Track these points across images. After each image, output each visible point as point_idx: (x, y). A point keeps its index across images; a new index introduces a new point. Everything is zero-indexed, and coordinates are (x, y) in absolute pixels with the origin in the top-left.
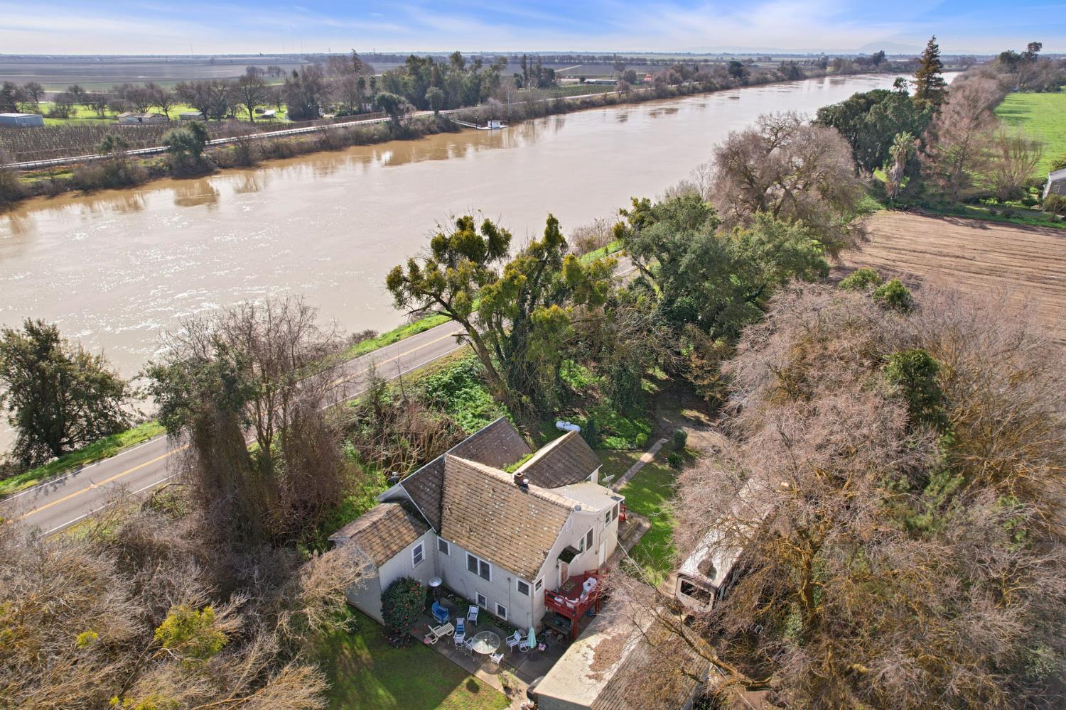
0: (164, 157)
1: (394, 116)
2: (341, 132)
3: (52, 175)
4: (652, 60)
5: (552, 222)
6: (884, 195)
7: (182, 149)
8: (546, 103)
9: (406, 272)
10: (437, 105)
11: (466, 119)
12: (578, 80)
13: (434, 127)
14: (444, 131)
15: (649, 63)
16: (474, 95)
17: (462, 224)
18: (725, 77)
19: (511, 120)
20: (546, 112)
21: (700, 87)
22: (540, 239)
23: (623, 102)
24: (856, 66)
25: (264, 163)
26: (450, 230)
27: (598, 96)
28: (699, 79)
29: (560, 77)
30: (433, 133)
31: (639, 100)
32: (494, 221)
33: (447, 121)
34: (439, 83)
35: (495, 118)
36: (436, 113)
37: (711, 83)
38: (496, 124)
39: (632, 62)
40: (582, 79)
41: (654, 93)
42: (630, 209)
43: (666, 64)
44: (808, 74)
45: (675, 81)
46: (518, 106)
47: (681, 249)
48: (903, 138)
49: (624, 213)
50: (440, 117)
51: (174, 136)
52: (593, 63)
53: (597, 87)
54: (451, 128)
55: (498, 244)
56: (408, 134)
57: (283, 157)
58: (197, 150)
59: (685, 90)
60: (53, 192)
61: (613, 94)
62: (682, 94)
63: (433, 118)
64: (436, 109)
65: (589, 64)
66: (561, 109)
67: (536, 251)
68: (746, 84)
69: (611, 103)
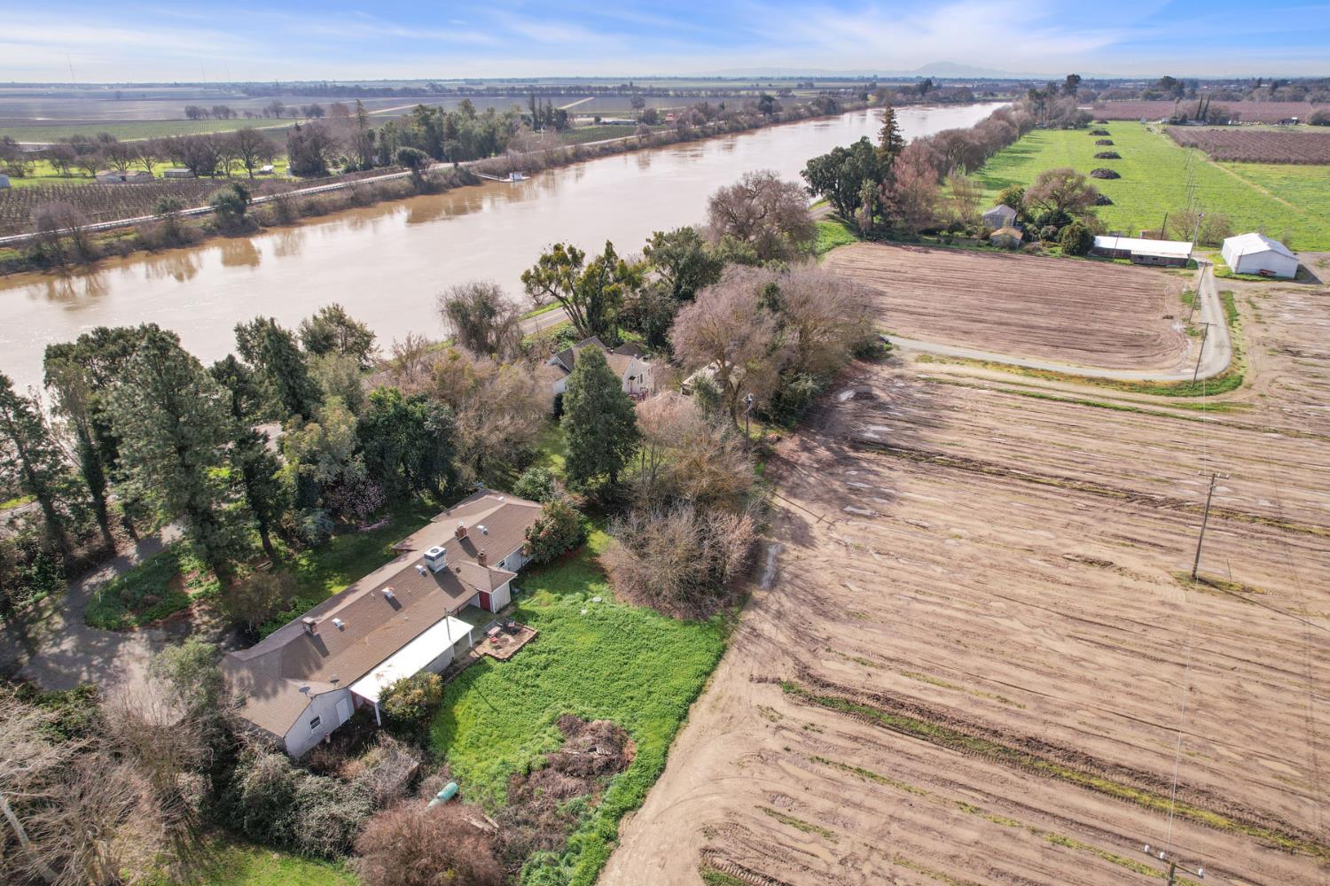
0: (212, 216)
1: (415, 170)
2: (368, 187)
3: (118, 236)
4: (675, 90)
5: (609, 244)
6: (859, 230)
7: (228, 208)
8: (564, 152)
9: (533, 272)
10: (455, 156)
11: (487, 171)
12: (592, 119)
13: (457, 181)
14: (466, 184)
15: (671, 93)
16: (489, 145)
17: (557, 248)
18: (753, 115)
19: (532, 170)
20: (566, 162)
21: (726, 128)
22: (602, 253)
23: (644, 147)
24: (900, 96)
25: (302, 220)
26: (550, 252)
27: (618, 141)
28: (725, 118)
29: (573, 116)
30: (456, 186)
31: (660, 144)
32: (574, 246)
33: (468, 174)
34: (453, 133)
35: (515, 170)
36: (456, 165)
37: (738, 122)
38: (518, 176)
39: (651, 93)
40: (598, 120)
41: (677, 137)
42: (652, 238)
43: (692, 94)
44: (847, 106)
45: (698, 122)
46: (537, 155)
47: (681, 255)
48: (868, 184)
49: (648, 240)
50: (461, 170)
51: (220, 198)
52: (606, 95)
53: (614, 130)
54: (470, 180)
55: (577, 259)
56: (431, 189)
57: (319, 215)
58: (241, 210)
59: (709, 131)
60: (123, 252)
61: (633, 139)
62: (707, 135)
63: (453, 172)
64: (455, 161)
65: (601, 96)
66: (580, 157)
67: (600, 260)
68: (777, 122)
69: (632, 149)
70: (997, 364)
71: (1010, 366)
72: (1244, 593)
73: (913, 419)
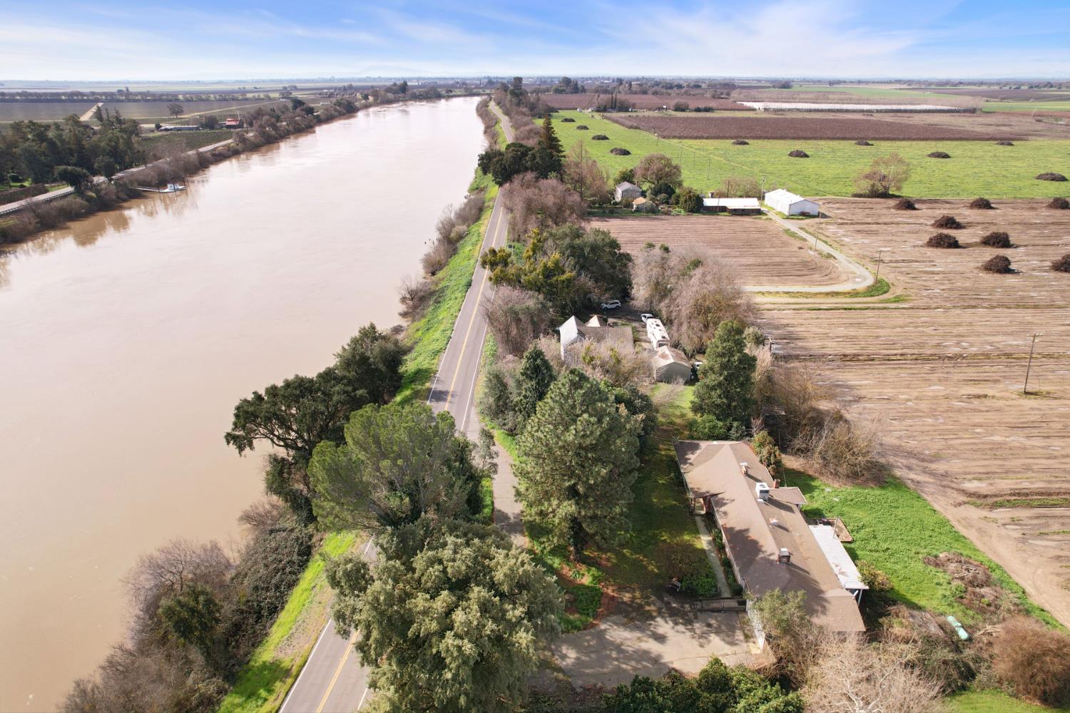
1: (78, 187)
10: (109, 171)
11: (141, 183)
12: (153, 126)
13: (122, 195)
14: (131, 197)
27: (220, 146)
31: (255, 148)
33: (127, 188)
36: (111, 180)
38: (176, 186)
40: (158, 126)
50: (118, 183)
61: (231, 143)
63: (113, 186)
64: (110, 176)
70: (770, 293)
71: (778, 293)
72: (1048, 395)
73: (783, 337)
